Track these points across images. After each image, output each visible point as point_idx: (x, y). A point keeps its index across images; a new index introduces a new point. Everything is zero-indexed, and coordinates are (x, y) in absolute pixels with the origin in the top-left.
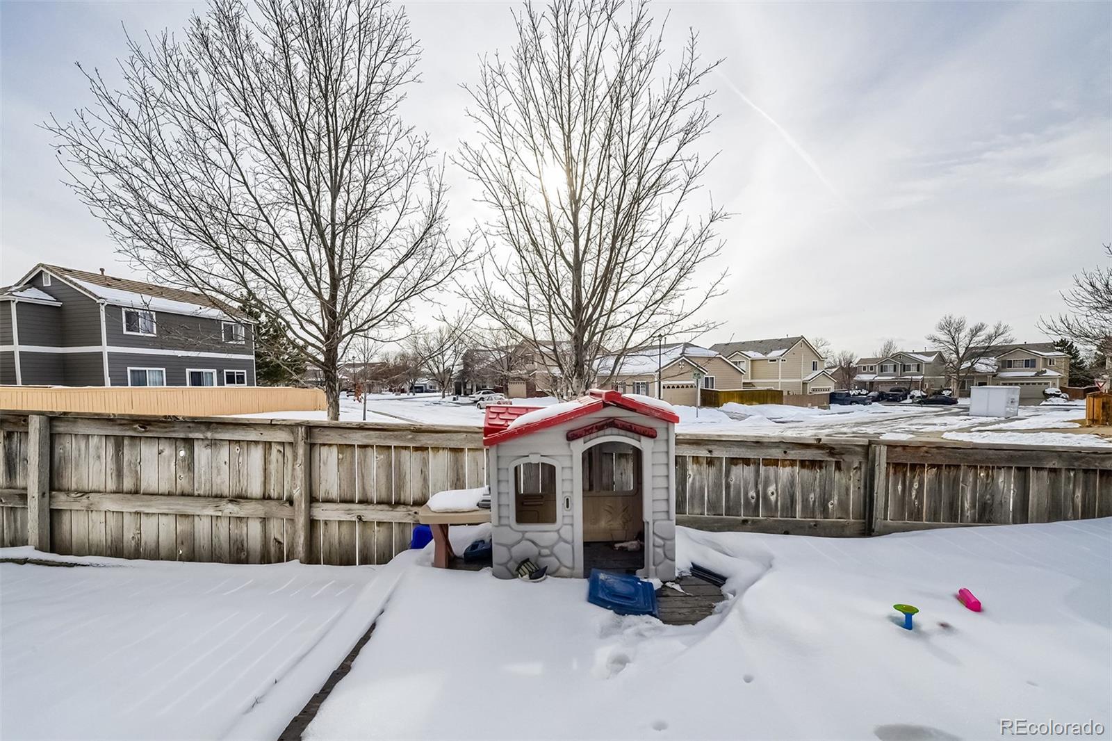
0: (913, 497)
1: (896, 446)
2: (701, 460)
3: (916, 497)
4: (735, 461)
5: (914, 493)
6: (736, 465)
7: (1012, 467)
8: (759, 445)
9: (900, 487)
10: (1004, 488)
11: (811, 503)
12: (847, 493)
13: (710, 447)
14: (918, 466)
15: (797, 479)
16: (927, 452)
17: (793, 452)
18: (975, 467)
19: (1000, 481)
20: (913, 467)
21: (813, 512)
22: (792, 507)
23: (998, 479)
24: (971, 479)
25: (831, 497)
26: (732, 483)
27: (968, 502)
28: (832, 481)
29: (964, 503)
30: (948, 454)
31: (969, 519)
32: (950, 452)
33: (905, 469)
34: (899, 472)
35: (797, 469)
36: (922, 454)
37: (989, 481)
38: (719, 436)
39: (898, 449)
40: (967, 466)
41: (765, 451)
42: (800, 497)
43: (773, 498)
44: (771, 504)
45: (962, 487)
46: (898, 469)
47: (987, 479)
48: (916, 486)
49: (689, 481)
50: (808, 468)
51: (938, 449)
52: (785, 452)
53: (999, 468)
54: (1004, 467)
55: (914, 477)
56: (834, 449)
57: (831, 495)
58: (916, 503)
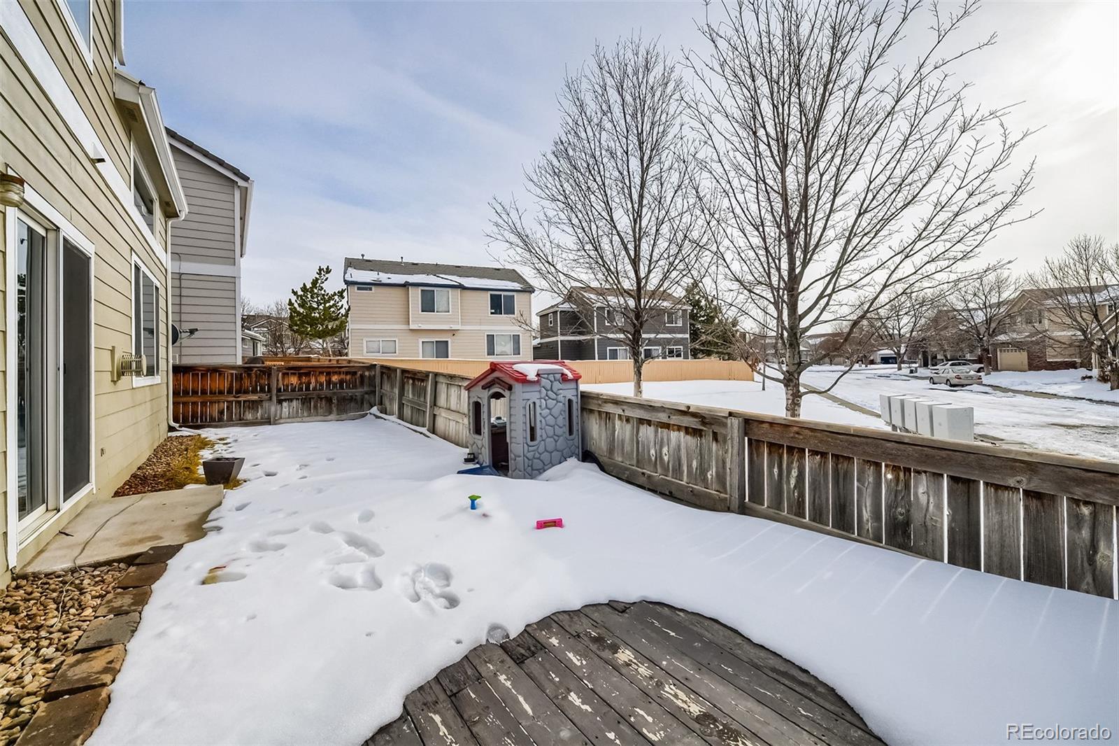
0: (792, 486)
1: (763, 422)
2: (622, 417)
3: (795, 486)
4: (642, 421)
5: (793, 482)
6: (643, 424)
7: (942, 475)
8: (652, 408)
9: (776, 470)
10: (928, 503)
11: (694, 470)
12: (724, 466)
13: (624, 407)
14: (796, 450)
15: (683, 446)
16: (798, 433)
17: (674, 417)
18: (878, 465)
19: (921, 490)
20: (791, 450)
21: (696, 479)
22: (679, 468)
23: (916, 487)
24: (871, 479)
25: (709, 468)
26: (640, 439)
27: (868, 510)
28: (710, 450)
29: (862, 512)
30: (825, 439)
31: (871, 536)
32: (828, 436)
33: (781, 451)
34: (774, 452)
35: (682, 434)
36: (792, 435)
37: (900, 488)
38: (625, 398)
39: (764, 425)
40: (864, 460)
41: (656, 414)
42: (686, 462)
43: (666, 458)
44: (664, 463)
45: (858, 487)
46: (773, 450)
47: (897, 485)
48: (794, 473)
49: (616, 433)
50: (691, 435)
51: (812, 432)
52: (669, 417)
53: (919, 472)
54: (925, 472)
55: (792, 463)
56: (705, 418)
57: (709, 465)
58: (796, 494)
